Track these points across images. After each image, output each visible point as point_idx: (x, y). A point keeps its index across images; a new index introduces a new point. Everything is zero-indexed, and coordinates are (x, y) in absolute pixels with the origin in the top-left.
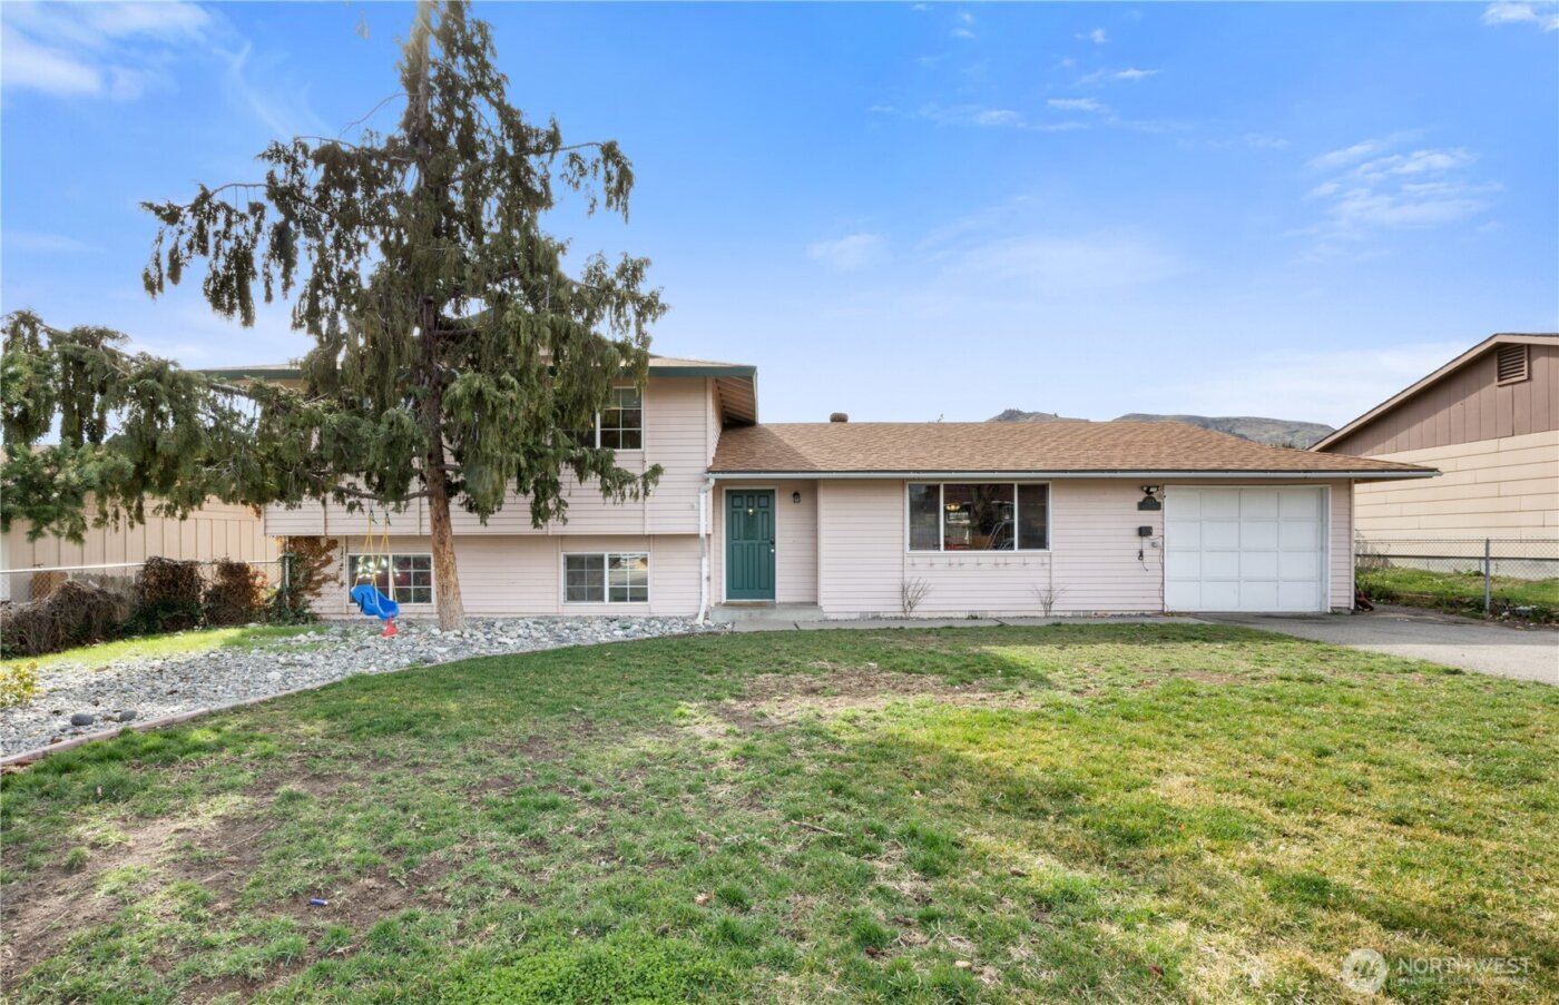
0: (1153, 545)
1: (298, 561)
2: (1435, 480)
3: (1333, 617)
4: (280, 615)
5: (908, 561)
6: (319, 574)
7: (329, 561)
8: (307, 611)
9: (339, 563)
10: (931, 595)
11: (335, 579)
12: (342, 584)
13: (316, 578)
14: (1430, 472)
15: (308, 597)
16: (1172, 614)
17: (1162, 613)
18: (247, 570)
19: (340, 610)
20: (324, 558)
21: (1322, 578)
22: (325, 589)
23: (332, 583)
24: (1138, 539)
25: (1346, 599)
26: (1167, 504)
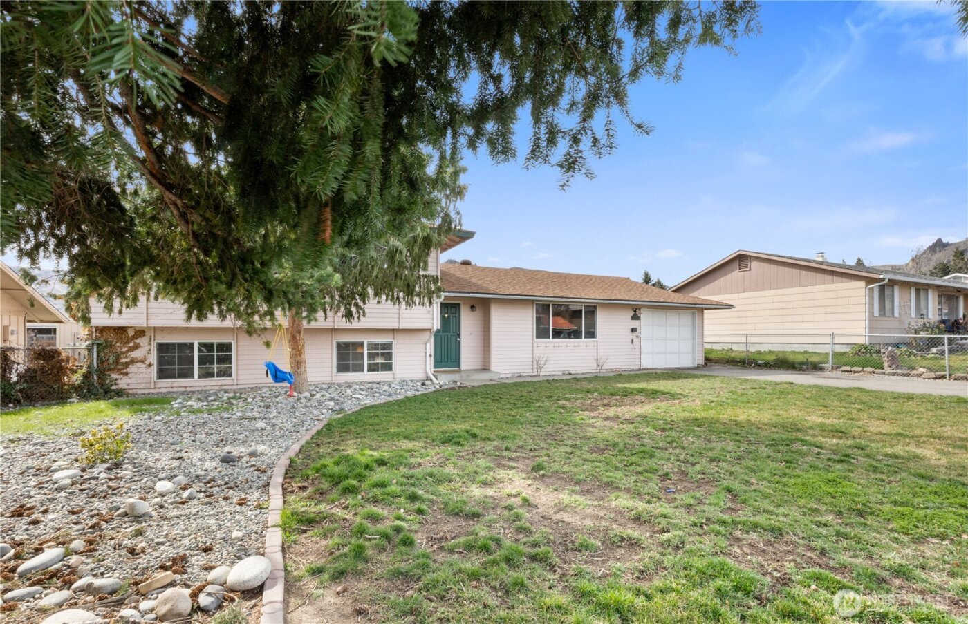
0: (637, 336)
1: (106, 347)
2: (733, 309)
3: (698, 368)
4: (89, 391)
5: (535, 344)
6: (126, 357)
7: (136, 347)
8: (114, 387)
9: (147, 348)
10: (552, 362)
11: (143, 361)
12: (150, 365)
13: (124, 361)
14: (731, 306)
15: (114, 376)
16: (645, 369)
17: (639, 369)
18: (59, 354)
19: (148, 386)
20: (131, 344)
21: (693, 352)
22: (132, 369)
23: (139, 365)
24: (631, 334)
25: (701, 362)
26: (642, 317)
